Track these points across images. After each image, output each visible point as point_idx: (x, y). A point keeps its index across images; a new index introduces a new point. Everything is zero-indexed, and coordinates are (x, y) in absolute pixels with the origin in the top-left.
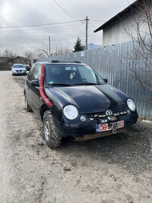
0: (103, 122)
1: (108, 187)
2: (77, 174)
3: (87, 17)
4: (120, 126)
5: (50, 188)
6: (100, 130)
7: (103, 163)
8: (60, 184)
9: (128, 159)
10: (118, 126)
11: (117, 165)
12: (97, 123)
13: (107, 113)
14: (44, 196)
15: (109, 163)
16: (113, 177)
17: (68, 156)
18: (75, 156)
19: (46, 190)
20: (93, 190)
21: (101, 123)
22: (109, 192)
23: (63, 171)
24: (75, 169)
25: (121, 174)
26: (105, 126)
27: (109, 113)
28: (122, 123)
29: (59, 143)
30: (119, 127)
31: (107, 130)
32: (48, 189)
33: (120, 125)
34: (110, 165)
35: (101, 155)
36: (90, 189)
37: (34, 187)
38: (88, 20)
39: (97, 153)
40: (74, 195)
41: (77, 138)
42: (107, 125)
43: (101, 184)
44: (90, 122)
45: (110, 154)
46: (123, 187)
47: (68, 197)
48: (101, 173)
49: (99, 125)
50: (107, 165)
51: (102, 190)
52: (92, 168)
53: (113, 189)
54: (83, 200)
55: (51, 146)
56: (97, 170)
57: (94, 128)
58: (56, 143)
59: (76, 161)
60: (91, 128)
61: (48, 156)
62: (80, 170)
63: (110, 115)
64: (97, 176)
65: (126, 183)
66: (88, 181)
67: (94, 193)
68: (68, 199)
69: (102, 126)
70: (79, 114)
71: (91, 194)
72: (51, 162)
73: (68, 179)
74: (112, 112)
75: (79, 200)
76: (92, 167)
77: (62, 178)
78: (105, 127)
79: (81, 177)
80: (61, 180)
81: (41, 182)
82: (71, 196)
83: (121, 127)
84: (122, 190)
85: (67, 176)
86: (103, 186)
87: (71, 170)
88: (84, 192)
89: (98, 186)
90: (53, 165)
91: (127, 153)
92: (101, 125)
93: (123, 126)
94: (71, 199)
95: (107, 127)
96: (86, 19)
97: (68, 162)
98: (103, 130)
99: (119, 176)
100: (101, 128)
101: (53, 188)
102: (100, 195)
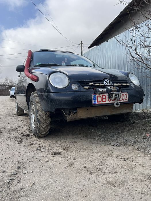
0: (101, 91)
1: (115, 167)
2: (69, 157)
3: (81, 42)
4: (123, 99)
5: (28, 172)
6: (98, 102)
7: (105, 146)
8: (44, 167)
9: (138, 142)
10: (121, 99)
11: (125, 147)
12: (93, 92)
13: (105, 82)
14: (16, 181)
15: (113, 145)
16: (120, 157)
17: (59, 143)
18: (68, 142)
19: (23, 174)
20: (93, 171)
21: (99, 91)
22: (117, 172)
23: (50, 155)
24: (68, 153)
25: (132, 155)
26: (104, 97)
27: (108, 82)
28: (125, 96)
29: (48, 128)
30: (122, 101)
31: (107, 102)
32: (25, 174)
33: (123, 97)
34: (115, 147)
35: (103, 140)
36: (88, 171)
37: (4, 172)
38: (83, 44)
39: (96, 139)
40: (64, 178)
41: (69, 115)
42: (106, 95)
43: (104, 165)
44: (85, 90)
45: (113, 138)
46: (138, 166)
47: (53, 180)
48: (104, 155)
49: (97, 95)
50: (111, 148)
51: (106, 171)
52: (91, 152)
53: (123, 169)
54: (77, 183)
55: (37, 132)
56: (98, 152)
57: (90, 98)
58: (43, 127)
59: (69, 146)
60: (86, 98)
61: (33, 144)
62: (74, 153)
63: (109, 84)
64: (98, 158)
65: (140, 162)
66: (85, 163)
67: (94, 175)
68: (53, 182)
69: (100, 96)
70: (69, 82)
71: (90, 176)
72: (35, 149)
73: (56, 162)
74: (111, 82)
75: (70, 183)
76: (92, 150)
77: (47, 162)
78: (104, 99)
79: (75, 159)
80: (46, 164)
81: (16, 167)
82: (58, 180)
83: (125, 101)
84: (137, 170)
85: (55, 160)
86: (107, 167)
87: (61, 154)
88: (78, 174)
89: (99, 167)
90: (38, 151)
91: (137, 137)
92: (98, 95)
93: (127, 100)
94: (58, 183)
95: (107, 99)
96: (81, 43)
97: (59, 148)
98: (102, 103)
99: (130, 156)
100: (99, 99)
101: (32, 172)
102: (104, 176)
